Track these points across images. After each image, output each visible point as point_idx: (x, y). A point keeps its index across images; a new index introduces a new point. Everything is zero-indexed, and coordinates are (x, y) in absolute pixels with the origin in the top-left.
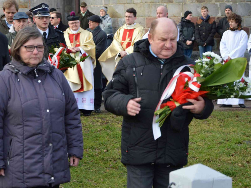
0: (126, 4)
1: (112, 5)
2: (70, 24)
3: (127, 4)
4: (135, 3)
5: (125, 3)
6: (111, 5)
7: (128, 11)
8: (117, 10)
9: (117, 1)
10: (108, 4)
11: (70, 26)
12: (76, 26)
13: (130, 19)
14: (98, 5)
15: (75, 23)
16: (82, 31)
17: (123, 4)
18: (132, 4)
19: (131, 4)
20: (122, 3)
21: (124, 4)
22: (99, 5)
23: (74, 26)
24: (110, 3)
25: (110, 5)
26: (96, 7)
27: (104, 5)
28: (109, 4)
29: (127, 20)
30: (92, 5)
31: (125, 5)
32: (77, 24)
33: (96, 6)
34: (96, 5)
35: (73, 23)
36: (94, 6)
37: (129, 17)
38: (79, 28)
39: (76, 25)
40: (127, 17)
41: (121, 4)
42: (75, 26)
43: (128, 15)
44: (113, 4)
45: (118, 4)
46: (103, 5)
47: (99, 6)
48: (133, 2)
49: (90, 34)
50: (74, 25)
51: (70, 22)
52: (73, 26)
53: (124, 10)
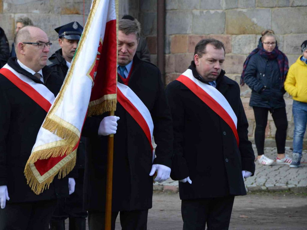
0: (276, 7)
1: (245, 10)
3: (279, 7)
4: (295, 5)
5: (274, 6)
6: (242, 10)
8: (255, 20)
9: (256, 2)
10: (235, 8)
14: (210, 9)
17: (269, 9)
18: (290, 8)
19: (287, 8)
20: (266, 6)
21: (272, 7)
22: (213, 9)
24: (239, 6)
25: (239, 10)
26: (206, 13)
27: (224, 9)
28: (237, 8)
30: (197, 9)
31: (274, 9)
33: (205, 11)
34: (207, 9)
36: (201, 12)
41: (264, 8)
44: (247, 8)
45: (258, 8)
46: (222, 9)
47: (212, 12)
48: (292, 4)
53: (272, 20)
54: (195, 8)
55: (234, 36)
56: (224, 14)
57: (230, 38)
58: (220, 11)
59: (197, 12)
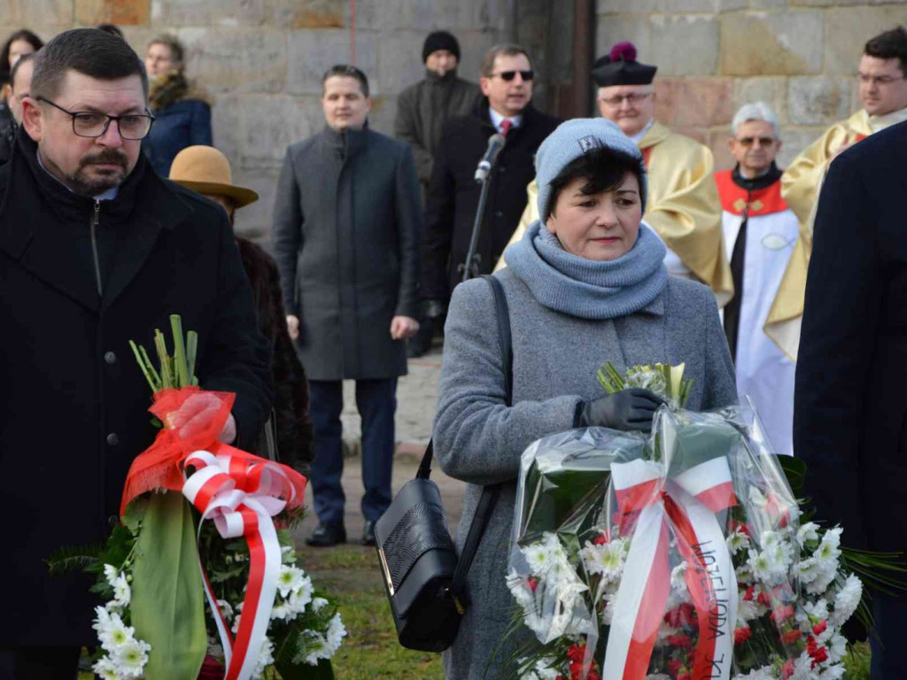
1: (762, 15)
2: (605, 100)
3: (840, 6)
5: (831, 2)
6: (755, 13)
7: (872, 49)
8: (784, 39)
10: (741, 9)
11: (607, 109)
12: (632, 113)
13: (883, 88)
14: (687, 12)
15: (630, 96)
16: (664, 137)
19: (858, 8)
20: (810, 3)
22: (694, 12)
23: (622, 114)
24: (751, 2)
25: (751, 13)
26: (679, 21)
27: (717, 11)
28: (746, 8)
29: (867, 95)
30: (658, 12)
32: (638, 105)
33: (676, 17)
34: (679, 12)
35: (618, 98)
36: (668, 21)
37: (879, 79)
38: (649, 125)
39: (633, 109)
40: (866, 77)
42: (627, 112)
43: (873, 71)
44: (766, 9)
45: (792, 9)
46: (712, 12)
47: (691, 19)
49: (698, 155)
50: (624, 105)
51: (605, 93)
52: (619, 111)
53: (823, 40)
54: (656, 10)
55: (738, 81)
56: (717, 25)
57: (729, 86)
58: (708, 17)
59: (658, 20)
